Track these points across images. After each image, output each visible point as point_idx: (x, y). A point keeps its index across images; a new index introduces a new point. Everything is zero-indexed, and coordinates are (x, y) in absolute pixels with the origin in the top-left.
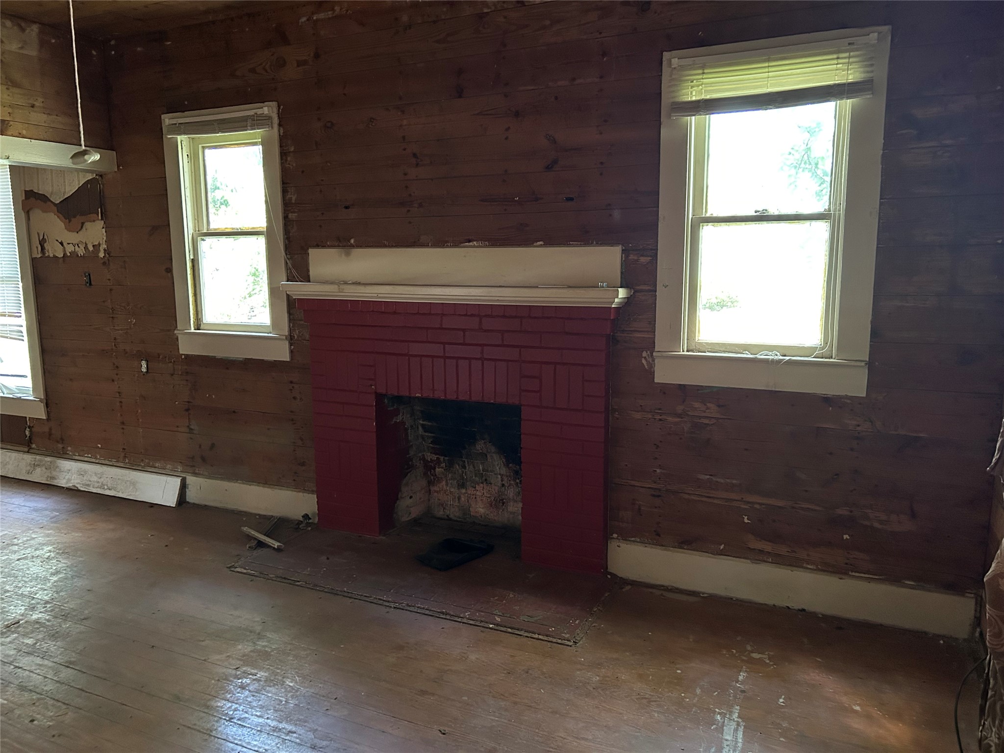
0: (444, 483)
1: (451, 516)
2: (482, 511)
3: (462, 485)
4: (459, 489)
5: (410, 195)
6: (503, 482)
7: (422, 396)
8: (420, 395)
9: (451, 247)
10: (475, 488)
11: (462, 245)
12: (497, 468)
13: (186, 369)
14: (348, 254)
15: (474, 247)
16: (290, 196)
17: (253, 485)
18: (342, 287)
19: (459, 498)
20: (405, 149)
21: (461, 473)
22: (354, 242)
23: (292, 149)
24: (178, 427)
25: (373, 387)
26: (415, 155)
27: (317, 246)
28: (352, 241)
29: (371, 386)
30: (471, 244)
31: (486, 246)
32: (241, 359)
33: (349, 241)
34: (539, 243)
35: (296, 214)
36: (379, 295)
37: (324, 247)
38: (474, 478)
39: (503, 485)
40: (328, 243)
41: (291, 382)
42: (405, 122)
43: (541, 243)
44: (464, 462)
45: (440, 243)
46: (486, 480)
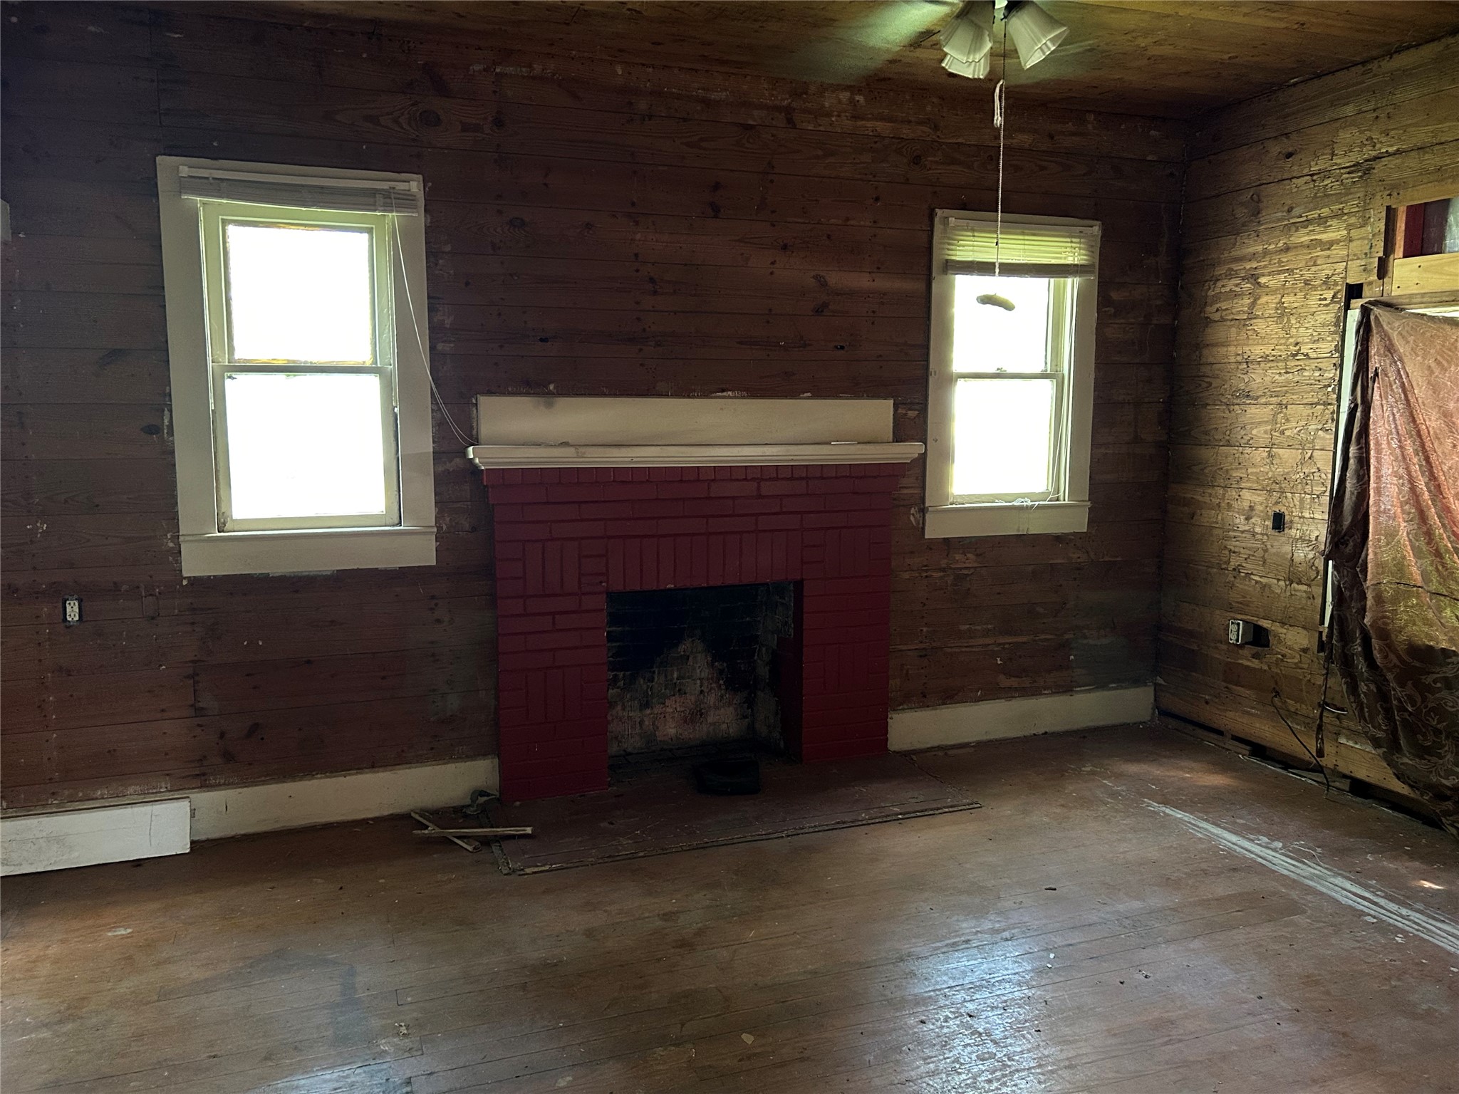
0: (619, 708)
1: (630, 750)
2: (672, 731)
3: (646, 705)
4: (641, 710)
5: (644, 330)
6: (703, 688)
7: (675, 586)
8: (673, 586)
9: (698, 397)
10: (664, 704)
11: (713, 395)
12: (698, 671)
13: (191, 603)
14: (549, 405)
15: (729, 397)
16: (441, 318)
17: (350, 775)
18: (582, 450)
19: (641, 723)
20: (637, 271)
21: (645, 688)
22: (554, 388)
23: (448, 248)
24: (163, 711)
25: (603, 584)
26: (652, 280)
27: (490, 392)
28: (551, 387)
29: (601, 582)
30: (725, 394)
31: (743, 397)
32: (329, 574)
33: (546, 386)
34: (806, 395)
35: (452, 345)
36: (635, 459)
37: (502, 393)
38: (663, 691)
39: (702, 692)
40: (510, 389)
41: (433, 597)
42: (638, 236)
43: (809, 394)
44: (654, 672)
45: (684, 391)
46: (679, 690)
